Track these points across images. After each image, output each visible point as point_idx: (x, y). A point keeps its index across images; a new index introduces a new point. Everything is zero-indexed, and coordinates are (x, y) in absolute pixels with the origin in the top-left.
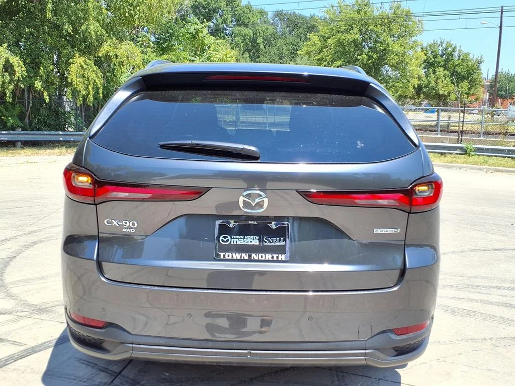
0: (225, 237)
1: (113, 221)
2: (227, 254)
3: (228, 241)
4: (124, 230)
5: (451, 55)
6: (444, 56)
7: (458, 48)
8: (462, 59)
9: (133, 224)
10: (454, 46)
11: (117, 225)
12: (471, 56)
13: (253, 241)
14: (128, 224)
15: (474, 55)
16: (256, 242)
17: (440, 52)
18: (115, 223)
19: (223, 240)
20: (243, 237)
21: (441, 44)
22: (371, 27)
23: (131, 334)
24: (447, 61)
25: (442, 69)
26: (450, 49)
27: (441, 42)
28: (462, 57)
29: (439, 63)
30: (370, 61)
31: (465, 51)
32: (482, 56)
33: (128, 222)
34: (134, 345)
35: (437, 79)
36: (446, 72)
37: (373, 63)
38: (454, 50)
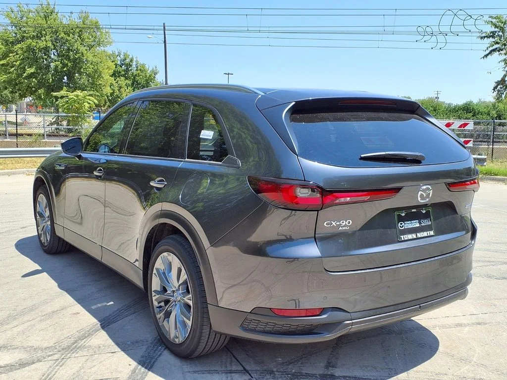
0: (401, 224)
1: (332, 222)
2: (405, 236)
3: (403, 226)
4: (340, 228)
5: (129, 65)
6: (123, 67)
7: (135, 59)
8: (140, 70)
9: (349, 223)
10: (130, 57)
11: (335, 225)
12: (147, 66)
13: (415, 224)
14: (344, 223)
15: (149, 67)
16: (418, 225)
17: (119, 63)
18: (334, 223)
19: (400, 226)
20: (410, 222)
21: (119, 55)
22: (62, 35)
23: (349, 312)
24: (127, 71)
25: (123, 78)
26: (128, 61)
27: (119, 53)
28: (139, 68)
29: (120, 72)
30: (65, 69)
31: (141, 62)
32: (156, 67)
33: (345, 222)
34: (353, 321)
35: (121, 87)
36: (127, 81)
37: (68, 70)
38: (131, 61)
